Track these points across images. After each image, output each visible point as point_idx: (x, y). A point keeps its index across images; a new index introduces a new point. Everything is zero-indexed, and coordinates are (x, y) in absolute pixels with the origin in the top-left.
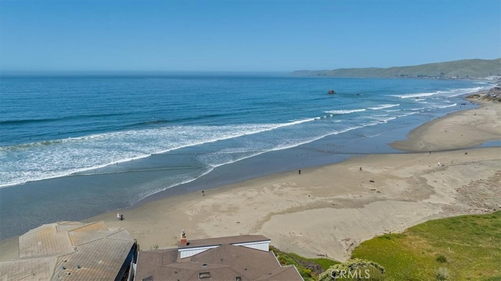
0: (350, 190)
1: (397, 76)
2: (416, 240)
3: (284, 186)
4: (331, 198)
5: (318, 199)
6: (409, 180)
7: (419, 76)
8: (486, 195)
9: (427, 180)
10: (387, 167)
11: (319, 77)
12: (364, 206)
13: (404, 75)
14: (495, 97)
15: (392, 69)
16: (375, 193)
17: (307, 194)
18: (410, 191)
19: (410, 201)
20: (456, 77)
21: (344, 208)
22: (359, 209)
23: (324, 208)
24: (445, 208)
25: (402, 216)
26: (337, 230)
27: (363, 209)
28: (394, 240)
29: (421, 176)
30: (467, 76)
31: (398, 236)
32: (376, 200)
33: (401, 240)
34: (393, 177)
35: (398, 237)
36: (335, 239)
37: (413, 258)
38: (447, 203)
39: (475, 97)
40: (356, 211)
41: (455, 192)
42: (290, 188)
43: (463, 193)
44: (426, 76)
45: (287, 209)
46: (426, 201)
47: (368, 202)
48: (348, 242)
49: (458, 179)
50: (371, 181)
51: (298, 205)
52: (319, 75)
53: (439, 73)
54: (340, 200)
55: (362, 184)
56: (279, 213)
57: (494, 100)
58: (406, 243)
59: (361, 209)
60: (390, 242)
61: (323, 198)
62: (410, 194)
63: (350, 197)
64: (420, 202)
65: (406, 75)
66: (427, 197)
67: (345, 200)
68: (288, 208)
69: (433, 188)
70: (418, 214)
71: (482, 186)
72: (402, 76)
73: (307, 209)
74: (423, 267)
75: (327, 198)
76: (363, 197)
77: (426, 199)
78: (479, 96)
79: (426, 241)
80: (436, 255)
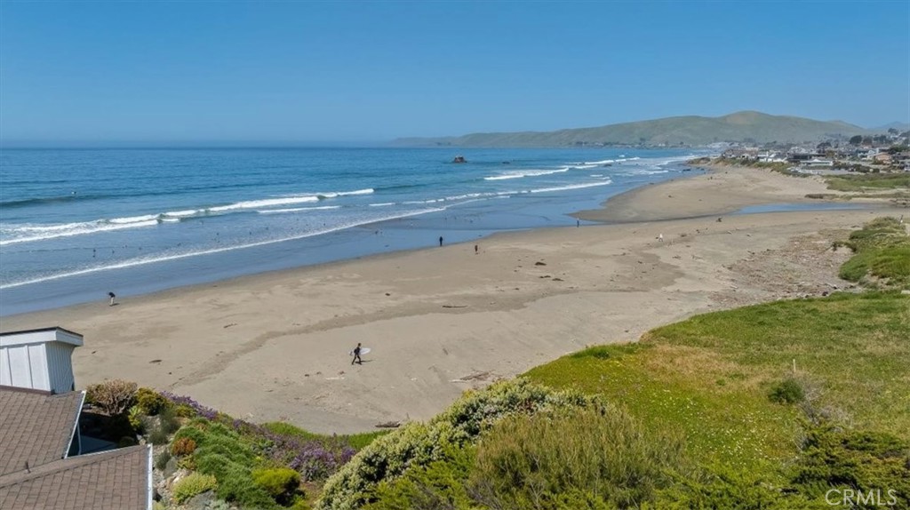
0: (489, 279)
1: (570, 144)
2: (683, 354)
3: (328, 280)
4: (441, 295)
5: (409, 298)
6: (622, 258)
7: (606, 144)
8: (794, 271)
9: (658, 257)
10: (570, 242)
11: (440, 147)
12: (525, 304)
13: (581, 143)
14: (734, 158)
15: (561, 133)
16: (549, 282)
17: (381, 292)
18: (627, 275)
19: (632, 290)
20: (664, 145)
21: (473, 310)
22: (513, 311)
23: (421, 314)
24: (717, 297)
25: (620, 317)
26: (452, 357)
27: (523, 310)
28: (620, 359)
29: (645, 252)
30: (682, 143)
31: (630, 349)
32: (552, 293)
33: (640, 356)
34: (586, 256)
35: (630, 352)
36: (443, 378)
37: (694, 399)
38: (719, 289)
39: (702, 161)
40: (504, 315)
41: (725, 271)
42: (341, 283)
43: (746, 272)
44: (617, 143)
45: (320, 322)
46: (670, 289)
47: (534, 298)
48: (481, 382)
49: (725, 252)
50: (538, 264)
51: (353, 312)
52: (439, 144)
53: (637, 139)
54: (466, 298)
55: (518, 269)
56: (291, 333)
57: (734, 163)
58: (659, 362)
59: (516, 311)
60: (608, 364)
61: (423, 296)
62: (629, 279)
63: (491, 290)
64: (656, 291)
65: (585, 143)
66: (671, 282)
67: (479, 297)
68: (323, 319)
69: (677, 267)
70: (660, 313)
71: (777, 259)
72: (579, 143)
73: (374, 320)
74: (740, 423)
75: (433, 296)
76: (522, 289)
77: (668, 285)
78: (709, 160)
79: (714, 354)
80: (762, 384)
